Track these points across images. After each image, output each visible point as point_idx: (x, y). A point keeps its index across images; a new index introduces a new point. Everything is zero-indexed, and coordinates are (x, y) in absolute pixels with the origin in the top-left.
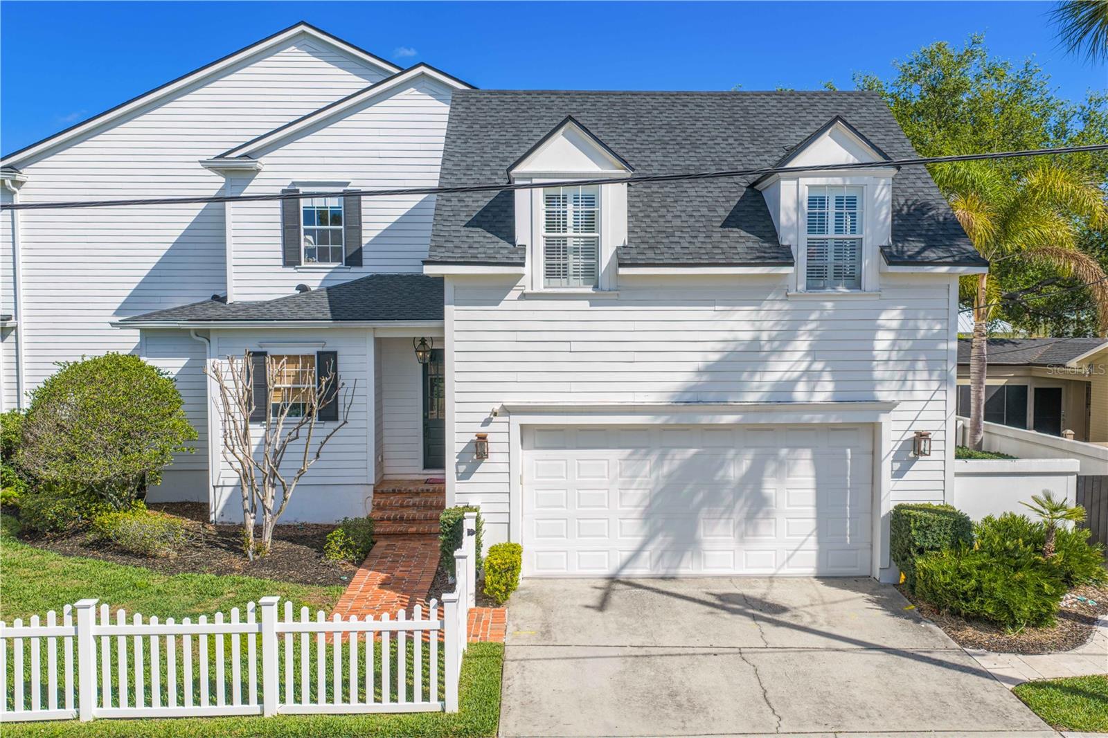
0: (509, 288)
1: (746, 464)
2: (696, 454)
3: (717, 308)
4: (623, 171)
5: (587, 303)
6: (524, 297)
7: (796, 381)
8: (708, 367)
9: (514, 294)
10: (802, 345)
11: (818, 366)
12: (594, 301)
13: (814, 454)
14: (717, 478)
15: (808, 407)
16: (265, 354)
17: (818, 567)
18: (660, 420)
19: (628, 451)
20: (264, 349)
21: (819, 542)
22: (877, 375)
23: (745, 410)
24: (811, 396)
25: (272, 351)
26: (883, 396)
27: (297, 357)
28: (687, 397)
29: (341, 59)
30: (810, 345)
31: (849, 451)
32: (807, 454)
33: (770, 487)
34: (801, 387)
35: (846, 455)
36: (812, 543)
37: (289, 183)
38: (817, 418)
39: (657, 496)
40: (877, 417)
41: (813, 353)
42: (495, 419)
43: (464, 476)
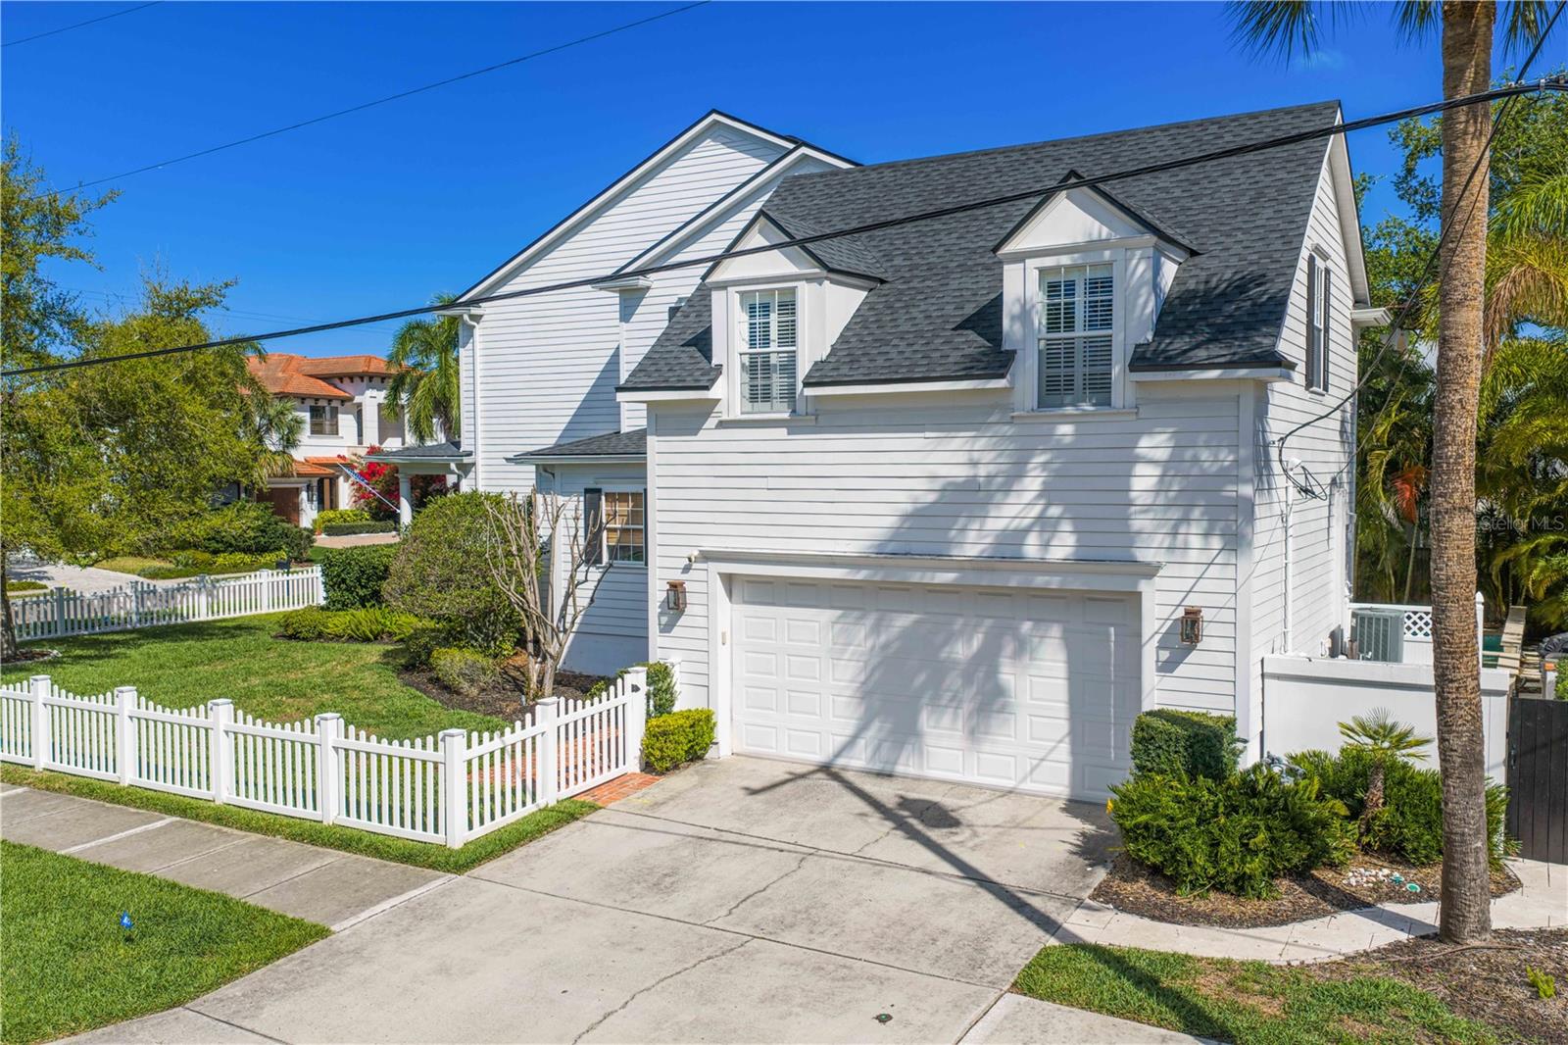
0: (707, 415)
1: (977, 641)
2: (917, 622)
3: (928, 434)
5: (785, 430)
6: (722, 425)
7: (1027, 531)
8: (917, 510)
9: (711, 422)
10: (1033, 483)
11: (1055, 511)
12: (794, 426)
13: (1065, 631)
14: (943, 655)
15: (1043, 566)
16: (599, 491)
17: (1073, 785)
18: (861, 575)
19: (839, 612)
20: (598, 486)
21: (1074, 753)
22: (1136, 525)
23: (962, 566)
24: (1046, 551)
25: (607, 488)
26: (1144, 555)
27: (627, 494)
28: (890, 548)
29: (755, 146)
30: (1044, 483)
31: (1112, 630)
32: (1056, 631)
33: (1008, 674)
34: (1033, 539)
35: (1108, 635)
36: (1064, 752)
37: (675, 299)
38: (1055, 582)
39: (873, 670)
40: (1136, 584)
41: (1047, 493)
42: (695, 566)
43: (666, 629)
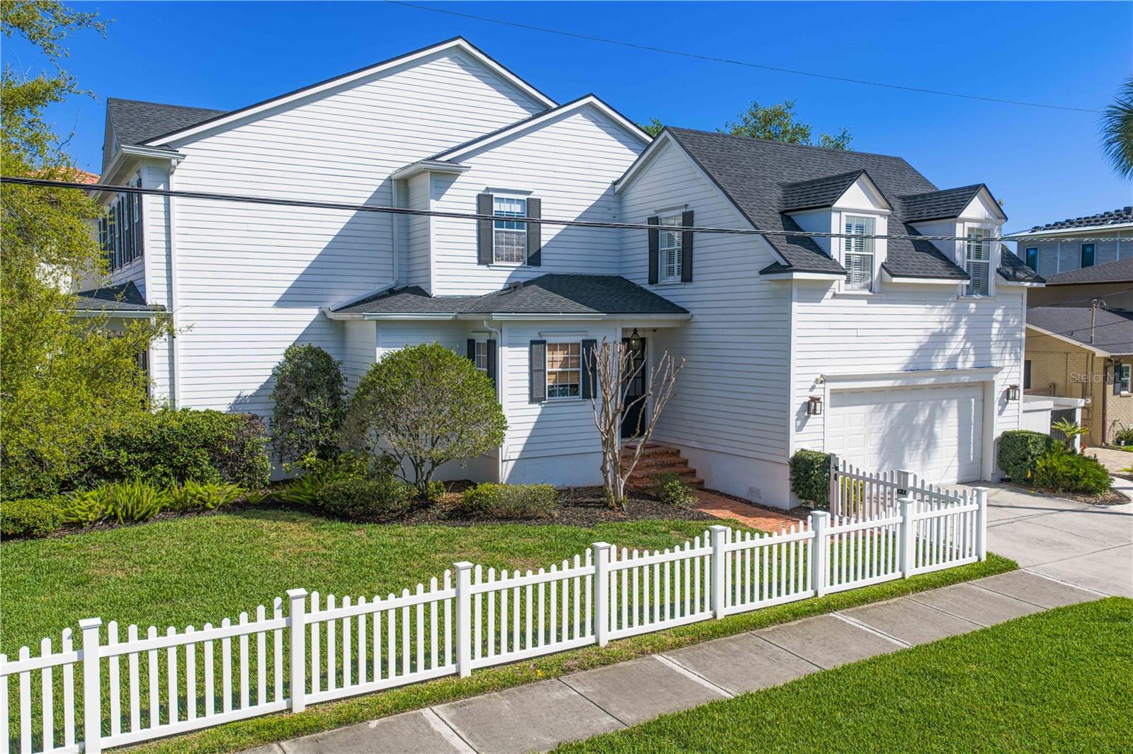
0: (826, 290)
1: (927, 412)
2: (905, 407)
3: (928, 306)
4: (888, 211)
5: (865, 301)
6: (835, 296)
7: (959, 355)
8: (921, 346)
9: (829, 294)
10: (962, 331)
11: (968, 345)
12: (871, 300)
13: (959, 403)
14: (914, 422)
15: (964, 372)
16: (544, 342)
17: (958, 477)
18: (898, 383)
19: (873, 406)
20: (543, 338)
21: (959, 461)
22: (993, 350)
23: (939, 374)
24: (965, 365)
25: (550, 340)
26: (995, 364)
27: (567, 344)
28: (911, 367)
30: (966, 332)
31: (973, 400)
32: (955, 403)
33: (937, 430)
34: (960, 359)
35: (971, 402)
36: (956, 463)
38: (966, 379)
39: (886, 436)
40: (992, 377)
41: (967, 337)
42: (817, 386)
43: (799, 429)
